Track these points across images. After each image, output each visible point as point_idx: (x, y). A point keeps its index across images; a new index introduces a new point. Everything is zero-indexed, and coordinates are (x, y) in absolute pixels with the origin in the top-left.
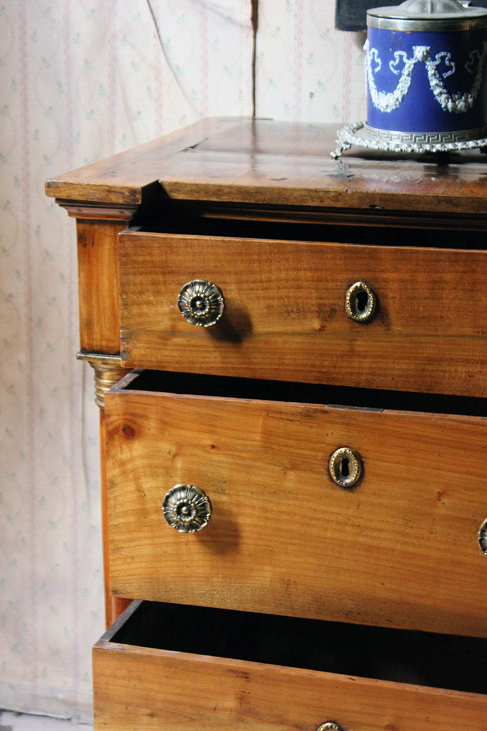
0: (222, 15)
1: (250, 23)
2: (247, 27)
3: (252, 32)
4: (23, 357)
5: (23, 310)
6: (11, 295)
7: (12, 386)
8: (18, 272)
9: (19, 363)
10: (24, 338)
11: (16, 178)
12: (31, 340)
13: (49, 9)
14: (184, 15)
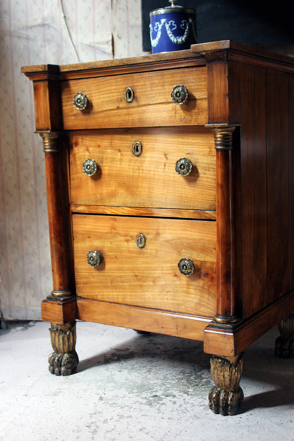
0: (101, 51)
1: (111, 53)
2: (110, 54)
3: (112, 56)
4: (32, 182)
5: (32, 164)
6: (27, 159)
7: (29, 193)
8: (29, 150)
9: (31, 184)
10: (33, 175)
11: (28, 116)
12: (35, 175)
13: (38, 54)
14: (87, 52)
